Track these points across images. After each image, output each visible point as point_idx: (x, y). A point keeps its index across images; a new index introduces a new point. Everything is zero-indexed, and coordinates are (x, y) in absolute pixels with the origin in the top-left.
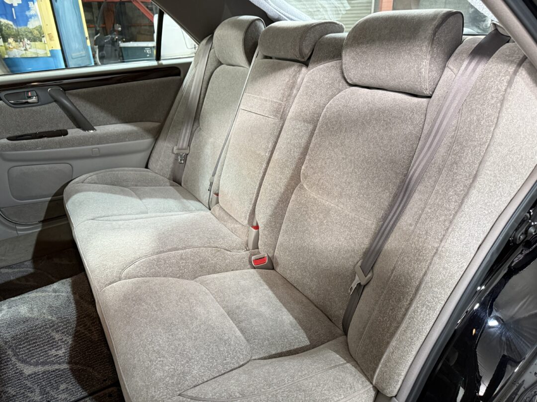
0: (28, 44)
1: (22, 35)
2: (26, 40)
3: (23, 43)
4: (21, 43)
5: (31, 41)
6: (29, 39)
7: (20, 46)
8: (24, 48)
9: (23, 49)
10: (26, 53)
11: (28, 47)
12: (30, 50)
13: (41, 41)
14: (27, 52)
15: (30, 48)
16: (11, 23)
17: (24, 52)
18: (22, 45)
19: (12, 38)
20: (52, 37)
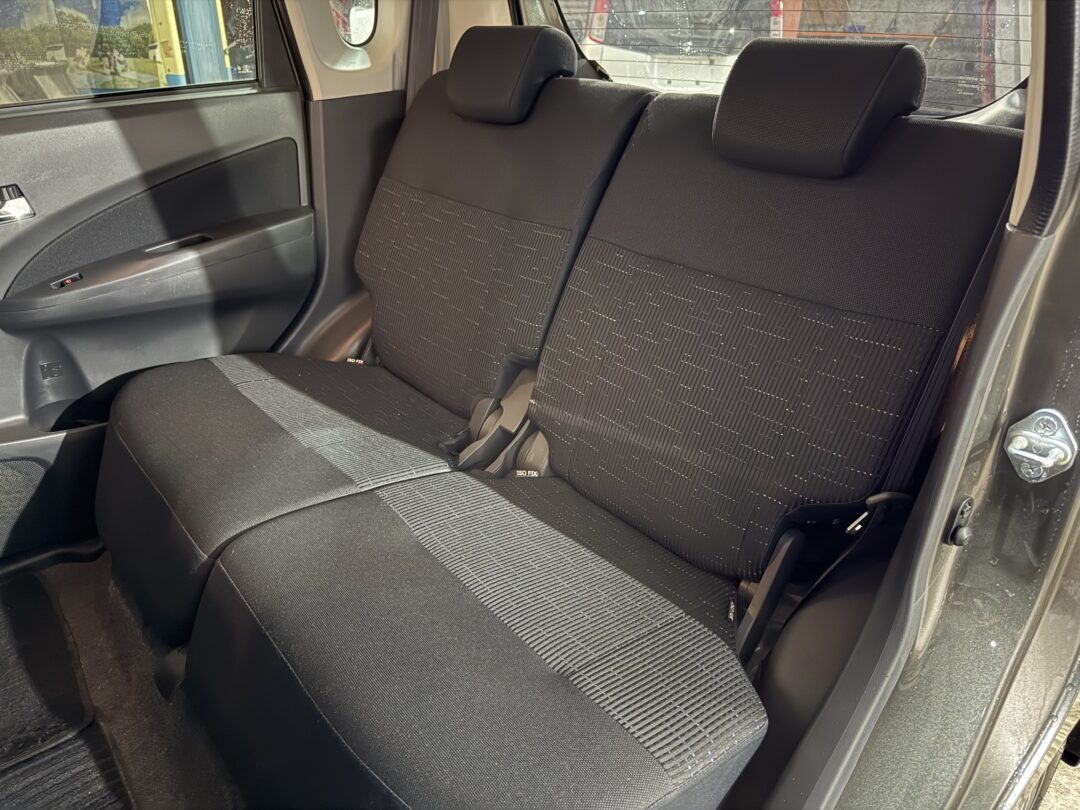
0: (120, 62)
1: (110, 42)
2: (116, 53)
3: (109, 59)
4: (106, 59)
5: (126, 56)
6: (123, 52)
7: (102, 66)
8: (113, 70)
9: (108, 71)
10: (114, 81)
11: (120, 67)
12: (123, 74)
13: (146, 56)
14: (117, 77)
15: (123, 71)
16: (84, 16)
17: (110, 78)
18: (107, 63)
19: (85, 47)
20: (171, 49)
